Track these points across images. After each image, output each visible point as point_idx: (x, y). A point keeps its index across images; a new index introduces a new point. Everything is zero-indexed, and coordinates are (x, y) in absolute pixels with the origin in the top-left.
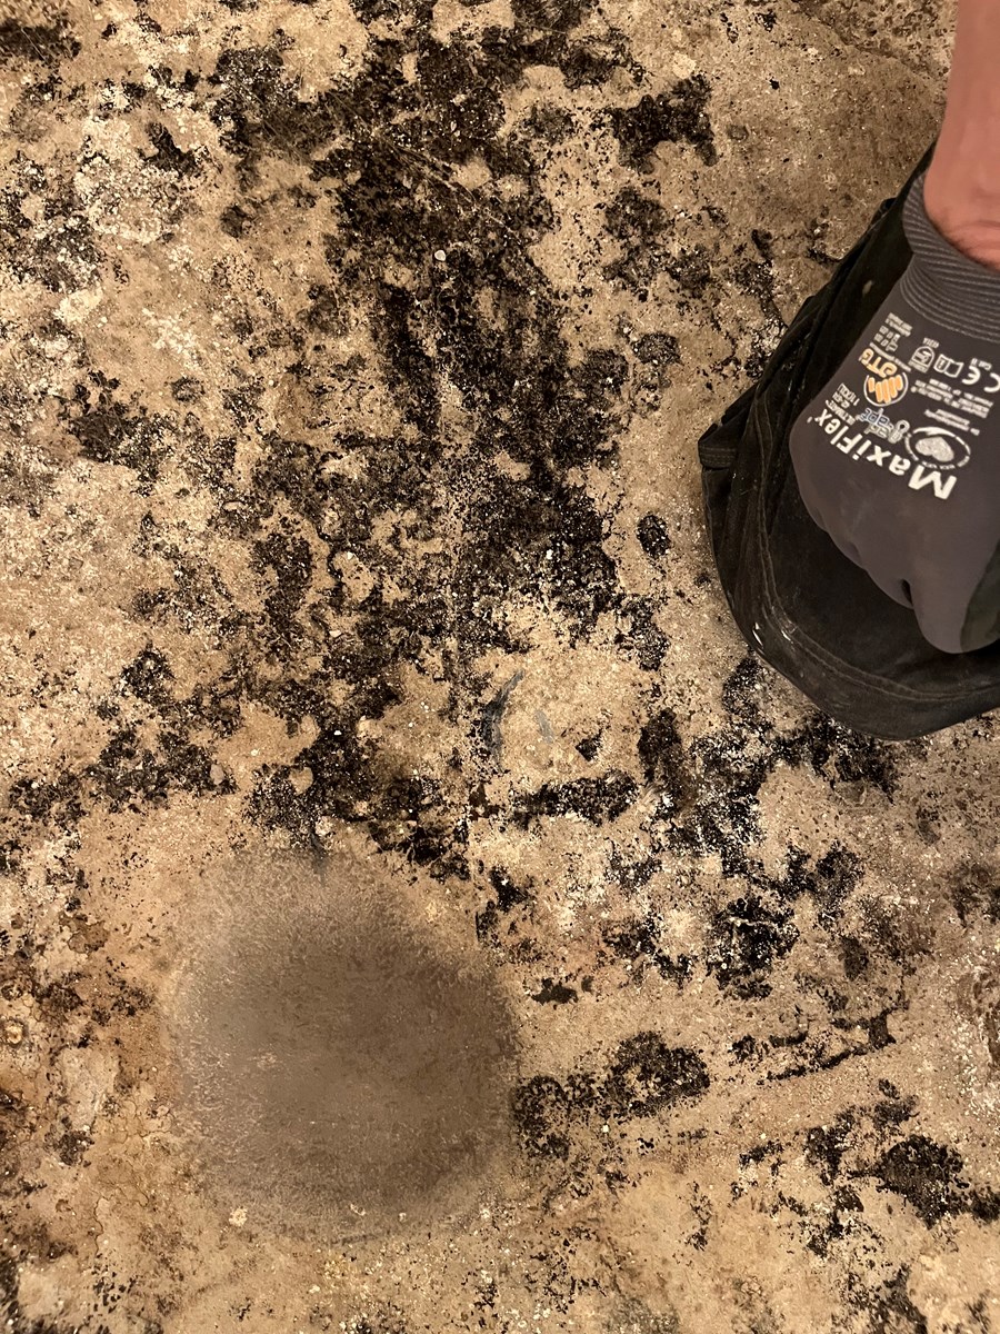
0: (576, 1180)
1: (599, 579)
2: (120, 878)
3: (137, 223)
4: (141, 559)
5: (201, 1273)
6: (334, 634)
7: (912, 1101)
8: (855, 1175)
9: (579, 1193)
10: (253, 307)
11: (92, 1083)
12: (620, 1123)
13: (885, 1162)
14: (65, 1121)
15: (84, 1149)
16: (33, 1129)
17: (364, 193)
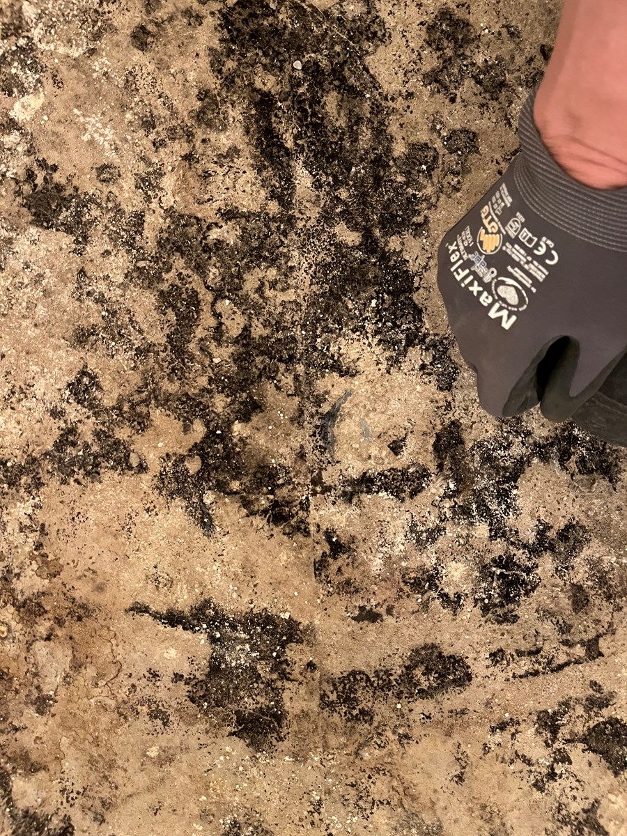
0: (378, 738)
1: (410, 322)
2: (69, 530)
3: (69, 41)
4: (78, 303)
5: (129, 786)
6: (216, 361)
7: (612, 695)
8: (568, 741)
9: (379, 746)
10: (156, 108)
11: (55, 664)
12: (409, 702)
13: (590, 734)
14: (38, 688)
15: (51, 706)
16: (17, 692)
17: (240, 14)
